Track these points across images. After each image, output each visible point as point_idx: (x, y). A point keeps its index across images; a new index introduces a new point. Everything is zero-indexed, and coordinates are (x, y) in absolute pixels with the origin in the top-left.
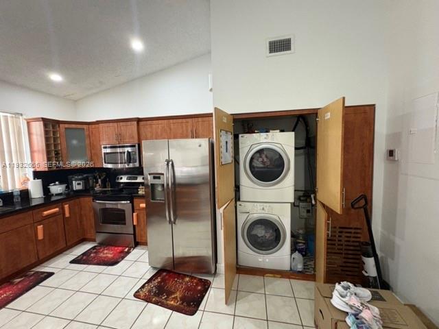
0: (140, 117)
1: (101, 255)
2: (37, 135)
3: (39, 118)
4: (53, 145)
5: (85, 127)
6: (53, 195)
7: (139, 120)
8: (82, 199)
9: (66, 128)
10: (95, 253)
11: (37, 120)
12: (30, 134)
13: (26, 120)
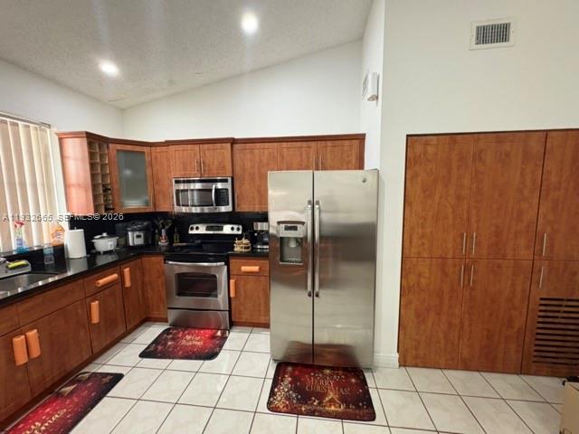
0: (236, 137)
1: (184, 342)
2: (75, 159)
3: (81, 133)
4: (100, 177)
5: (146, 149)
6: (99, 253)
7: (233, 141)
8: (145, 259)
9: (118, 150)
10: (173, 339)
11: (75, 135)
12: (63, 157)
13: (57, 134)
